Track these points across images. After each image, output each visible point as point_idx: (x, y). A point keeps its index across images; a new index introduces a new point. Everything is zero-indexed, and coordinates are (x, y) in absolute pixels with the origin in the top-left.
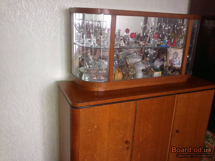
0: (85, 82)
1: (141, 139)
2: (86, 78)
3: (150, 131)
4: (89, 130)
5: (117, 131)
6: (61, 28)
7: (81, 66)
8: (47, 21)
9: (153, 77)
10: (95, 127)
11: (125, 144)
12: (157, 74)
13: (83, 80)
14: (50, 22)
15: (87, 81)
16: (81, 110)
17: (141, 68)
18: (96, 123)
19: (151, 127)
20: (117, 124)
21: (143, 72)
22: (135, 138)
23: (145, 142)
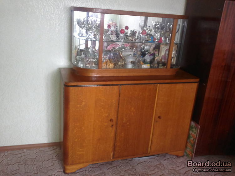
0: (80, 68)
1: (125, 119)
2: (81, 65)
3: (132, 114)
4: (78, 106)
5: (102, 110)
6: (65, 23)
7: (77, 55)
8: (53, 17)
9: (141, 69)
10: (83, 103)
11: (109, 122)
12: (145, 66)
13: (79, 66)
14: (56, 18)
15: (82, 67)
16: (71, 88)
17: (131, 60)
18: (84, 100)
19: (134, 110)
20: (102, 104)
21: (132, 63)
22: (119, 118)
23: (129, 123)
